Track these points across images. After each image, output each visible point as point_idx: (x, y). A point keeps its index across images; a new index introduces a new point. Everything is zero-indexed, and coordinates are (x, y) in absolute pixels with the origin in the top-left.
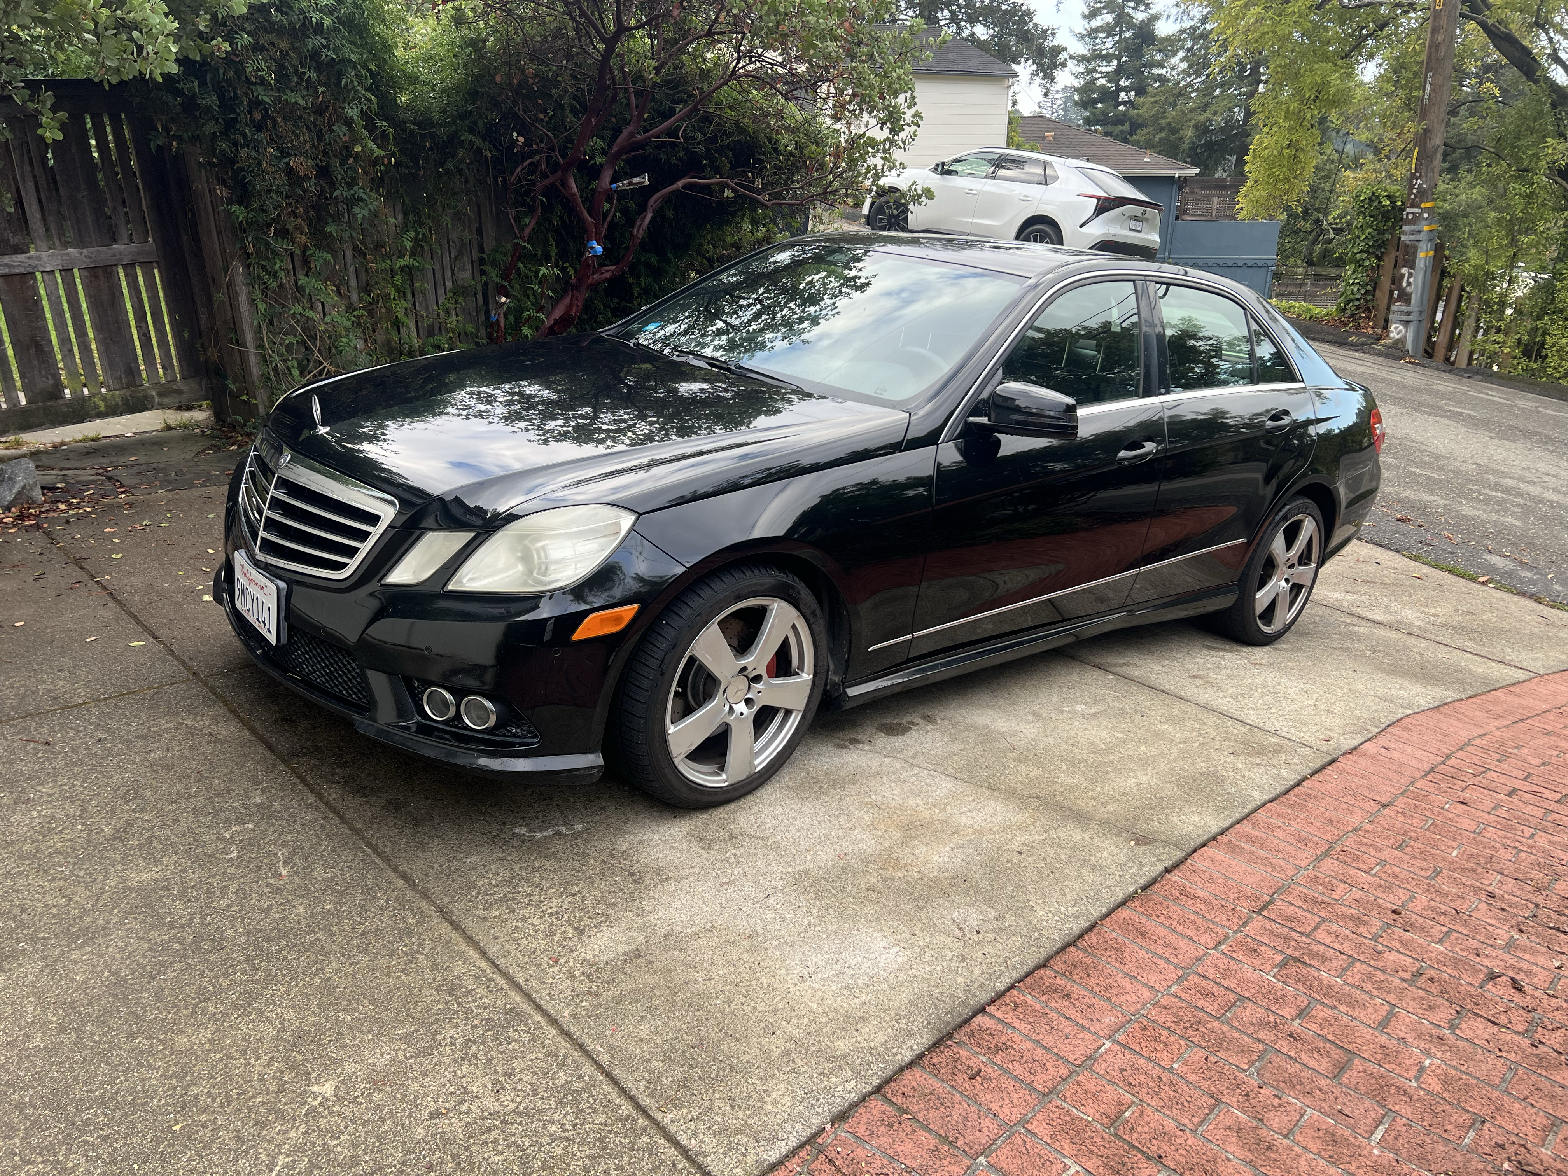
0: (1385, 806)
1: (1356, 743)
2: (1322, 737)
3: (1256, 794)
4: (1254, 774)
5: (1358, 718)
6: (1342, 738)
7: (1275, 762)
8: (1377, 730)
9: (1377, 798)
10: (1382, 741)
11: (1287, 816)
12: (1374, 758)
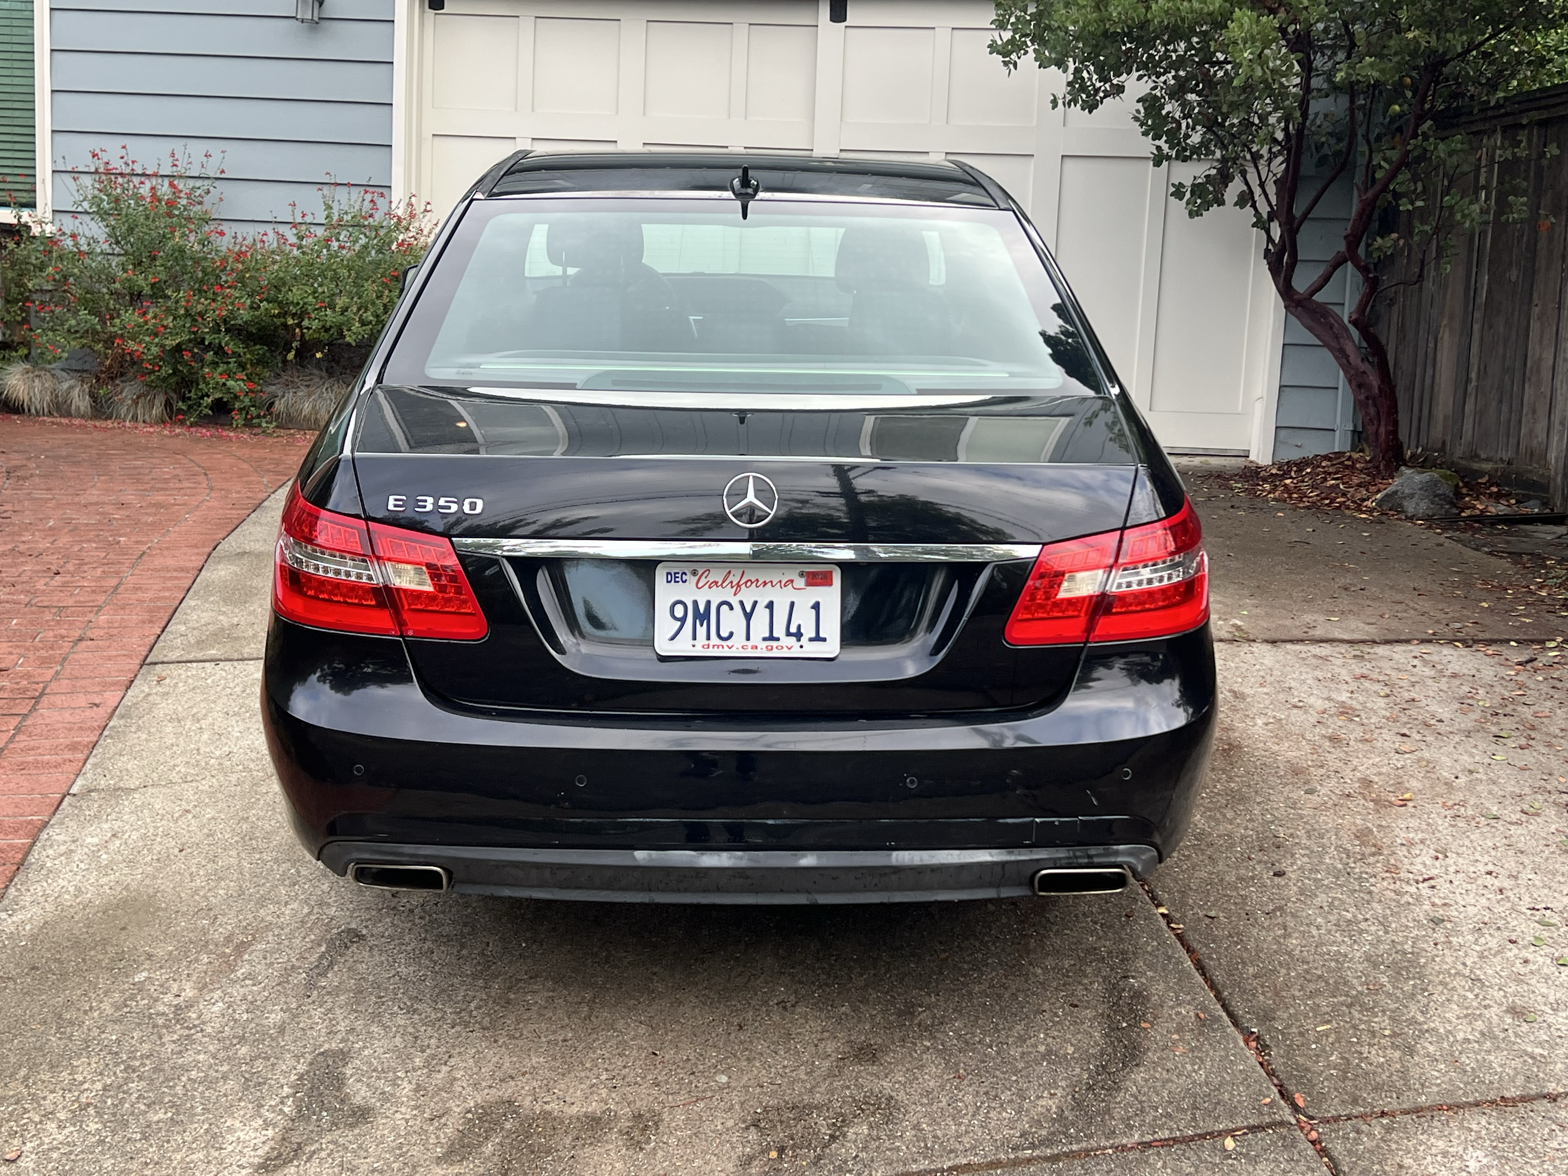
0: (81, 639)
1: (130, 692)
2: (167, 681)
3: (193, 603)
4: (206, 617)
5: (139, 728)
6: (147, 690)
7: (195, 632)
8: (111, 724)
9: (89, 643)
10: (102, 712)
11: (159, 599)
12: (106, 686)
